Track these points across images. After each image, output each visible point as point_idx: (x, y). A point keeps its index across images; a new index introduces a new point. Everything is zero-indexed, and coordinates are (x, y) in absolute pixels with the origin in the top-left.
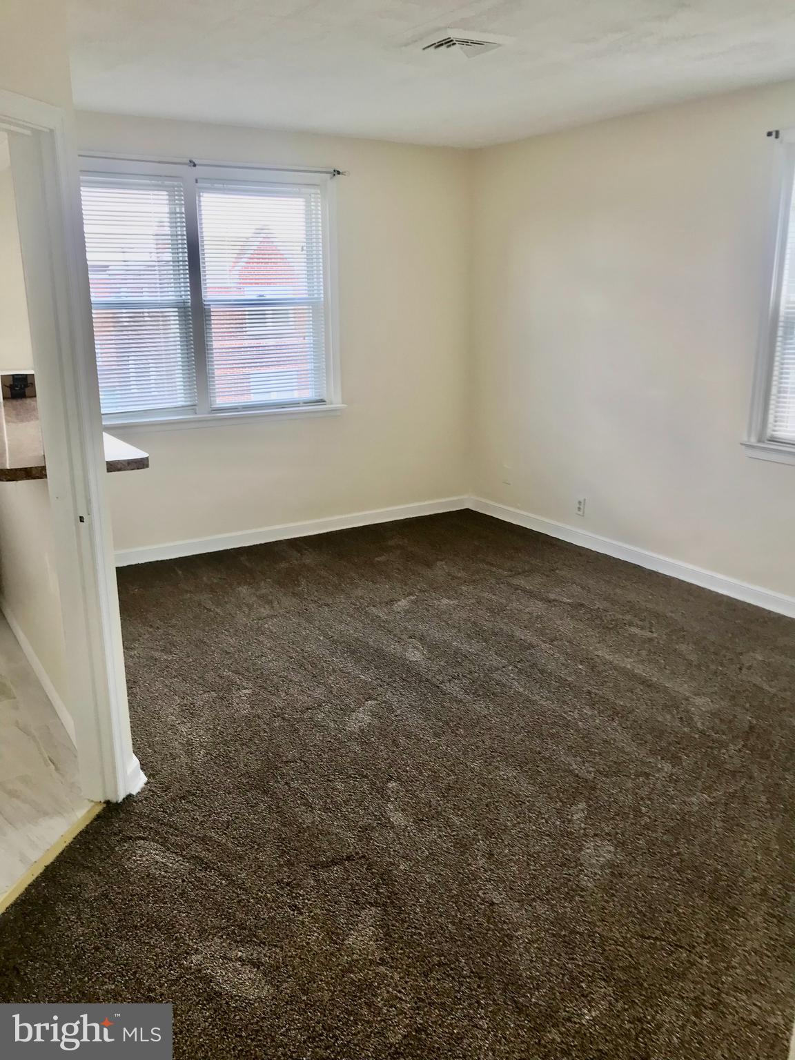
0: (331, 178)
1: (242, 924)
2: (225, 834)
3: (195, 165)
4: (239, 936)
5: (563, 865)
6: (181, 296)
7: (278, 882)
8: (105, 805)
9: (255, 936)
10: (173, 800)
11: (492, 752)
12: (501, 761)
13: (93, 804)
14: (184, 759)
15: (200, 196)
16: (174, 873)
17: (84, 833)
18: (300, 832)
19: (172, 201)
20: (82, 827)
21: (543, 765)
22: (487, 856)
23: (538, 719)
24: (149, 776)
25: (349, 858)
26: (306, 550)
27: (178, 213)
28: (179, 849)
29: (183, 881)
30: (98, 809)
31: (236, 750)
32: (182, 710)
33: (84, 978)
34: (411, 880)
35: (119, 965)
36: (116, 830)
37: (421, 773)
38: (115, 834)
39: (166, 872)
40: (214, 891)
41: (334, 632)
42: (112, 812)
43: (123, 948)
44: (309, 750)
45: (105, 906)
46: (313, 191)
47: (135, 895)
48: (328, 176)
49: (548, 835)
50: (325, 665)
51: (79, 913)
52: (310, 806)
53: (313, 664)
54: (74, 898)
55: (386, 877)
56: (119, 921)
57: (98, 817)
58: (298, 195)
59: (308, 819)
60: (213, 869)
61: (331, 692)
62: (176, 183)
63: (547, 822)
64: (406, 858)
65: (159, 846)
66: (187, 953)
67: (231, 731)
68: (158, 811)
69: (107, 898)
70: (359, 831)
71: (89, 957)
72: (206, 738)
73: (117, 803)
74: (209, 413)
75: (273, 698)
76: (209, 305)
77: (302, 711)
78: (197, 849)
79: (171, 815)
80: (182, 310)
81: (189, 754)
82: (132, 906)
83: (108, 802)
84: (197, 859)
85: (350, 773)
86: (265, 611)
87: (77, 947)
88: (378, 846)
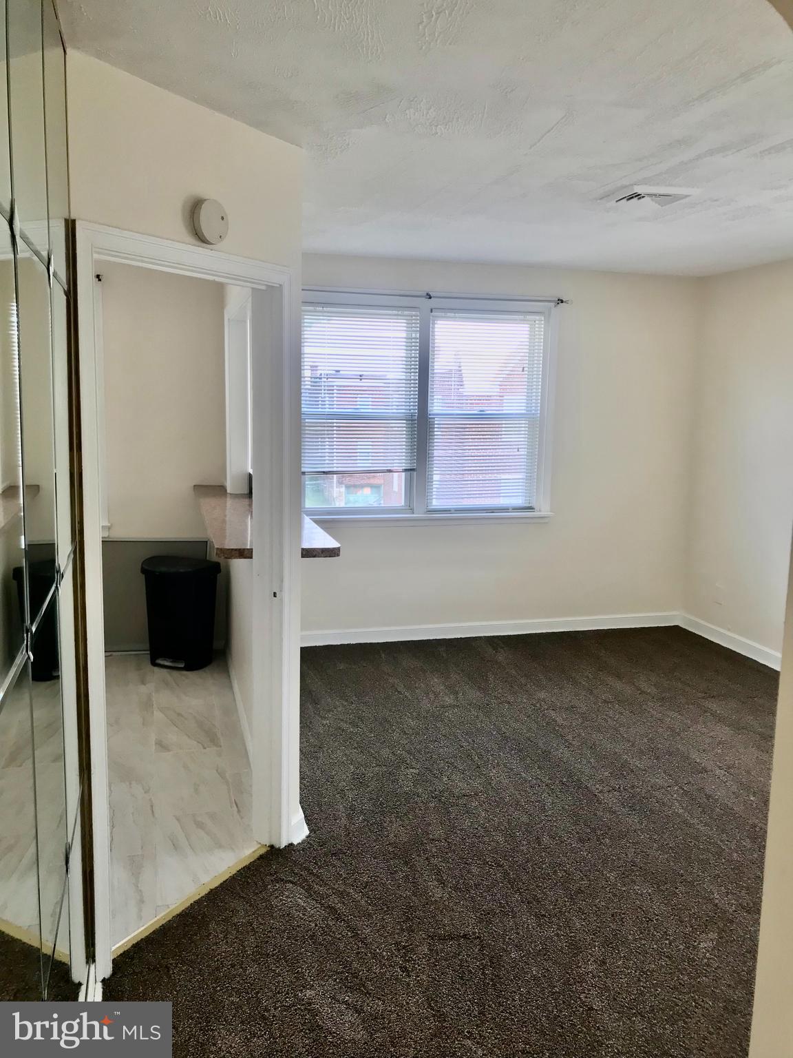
0: (555, 306)
1: (355, 973)
2: (362, 892)
3: (430, 298)
4: (350, 983)
5: (675, 988)
6: (410, 410)
7: (397, 944)
8: (269, 849)
9: (364, 985)
10: (326, 855)
11: (632, 865)
12: (640, 875)
13: (260, 846)
14: (344, 821)
15: (434, 324)
16: (310, 917)
17: (247, 868)
18: (427, 904)
19: (409, 328)
20: (247, 863)
21: (682, 888)
22: (599, 962)
23: (691, 842)
24: (311, 831)
25: (465, 936)
26: (502, 648)
27: (414, 338)
28: (319, 898)
29: (316, 925)
30: (263, 851)
31: (391, 822)
32: (354, 778)
33: (217, 987)
34: (518, 969)
35: (246, 983)
36: (272, 871)
37: (555, 872)
38: (271, 874)
39: (304, 915)
40: (339, 939)
41: (508, 729)
42: (273, 856)
43: (252, 970)
44: (455, 833)
45: (248, 932)
46: (537, 318)
47: (273, 928)
48: (553, 304)
49: (667, 957)
50: (491, 758)
51: (226, 933)
52: (442, 883)
53: (481, 757)
54: (226, 920)
55: (495, 961)
56: (256, 947)
57: (261, 857)
58: (524, 321)
59: (438, 893)
60: (344, 920)
61: (490, 784)
62: (414, 313)
63: (670, 944)
64: (518, 947)
65: (304, 892)
66: (304, 987)
67: (391, 804)
68: (311, 862)
69: (251, 925)
70: (482, 914)
71: (225, 970)
72: (368, 806)
73: (279, 849)
74: (425, 513)
75: (436, 781)
76: (434, 418)
77: (458, 797)
78: (334, 901)
79: (320, 867)
80: (410, 422)
81: (349, 817)
82: (269, 937)
83: (272, 847)
84: (332, 910)
85: (488, 860)
86: (449, 700)
87: (218, 960)
88: (495, 931)
